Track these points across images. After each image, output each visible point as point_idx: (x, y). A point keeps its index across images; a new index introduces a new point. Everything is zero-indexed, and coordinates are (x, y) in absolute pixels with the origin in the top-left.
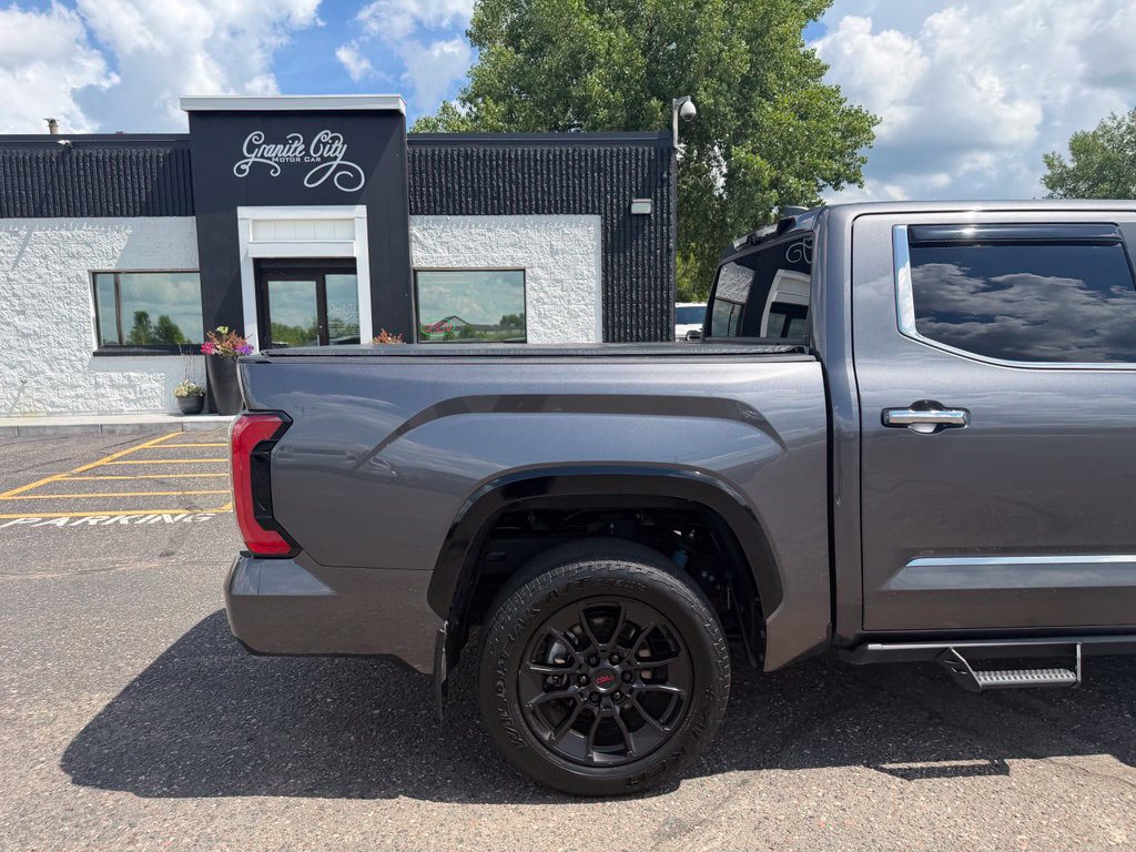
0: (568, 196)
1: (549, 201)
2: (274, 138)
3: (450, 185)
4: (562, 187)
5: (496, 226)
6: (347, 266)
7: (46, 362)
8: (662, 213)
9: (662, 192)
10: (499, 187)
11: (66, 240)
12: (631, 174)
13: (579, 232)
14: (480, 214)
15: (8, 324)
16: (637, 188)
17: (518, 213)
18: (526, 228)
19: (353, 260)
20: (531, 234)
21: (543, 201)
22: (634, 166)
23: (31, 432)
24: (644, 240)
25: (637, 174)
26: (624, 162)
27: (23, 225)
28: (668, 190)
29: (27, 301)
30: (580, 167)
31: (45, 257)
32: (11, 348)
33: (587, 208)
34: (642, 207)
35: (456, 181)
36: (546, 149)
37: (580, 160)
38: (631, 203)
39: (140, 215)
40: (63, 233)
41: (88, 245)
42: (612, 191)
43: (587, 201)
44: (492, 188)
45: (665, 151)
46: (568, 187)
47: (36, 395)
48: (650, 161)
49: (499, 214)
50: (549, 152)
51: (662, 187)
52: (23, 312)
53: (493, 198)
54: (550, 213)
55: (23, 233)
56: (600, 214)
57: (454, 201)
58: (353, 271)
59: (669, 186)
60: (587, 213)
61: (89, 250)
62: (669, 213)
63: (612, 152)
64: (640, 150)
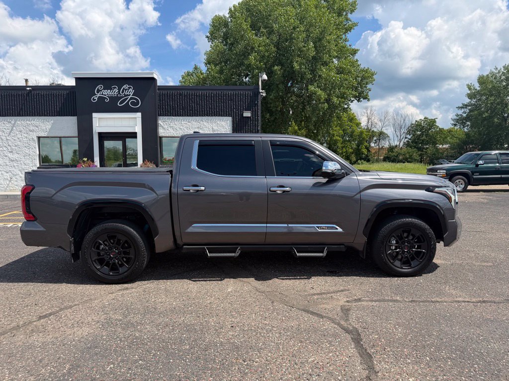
0: (219, 110)
1: (212, 112)
2: (107, 88)
3: (174, 105)
4: (217, 106)
5: (191, 121)
6: (133, 135)
7: (20, 170)
8: (255, 116)
9: (255, 109)
10: (192, 106)
11: (28, 125)
12: (243, 102)
13: (223, 123)
14: (185, 116)
15: (6, 156)
16: (245, 107)
17: (200, 116)
18: (203, 121)
19: (136, 133)
20: (205, 124)
21: (209, 112)
22: (244, 99)
23: (12, 197)
24: (248, 126)
25: (246, 102)
26: (241, 97)
27: (12, 119)
28: (258, 107)
29: (13, 147)
30: (224, 99)
31: (21, 131)
32: (7, 165)
33: (226, 114)
34: (247, 114)
35: (176, 104)
36: (211, 92)
37: (224, 97)
38: (243, 112)
39: (57, 116)
40: (28, 122)
41: (37, 127)
42: (236, 108)
43: (226, 112)
44: (190, 106)
45: (256, 93)
46: (219, 106)
47: (16, 183)
48: (250, 97)
49: (193, 116)
50: (212, 93)
51: (255, 107)
52: (12, 152)
53: (190, 110)
54: (212, 116)
55: (13, 122)
56: (231, 116)
57: (175, 111)
58: (136, 137)
59: (258, 106)
60: (226, 116)
61: (37, 129)
62: (258, 117)
63: (236, 93)
64: (247, 93)
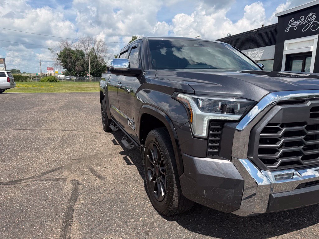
2: (297, 19)
6: (309, 54)
11: (253, 54)
19: (311, 52)
39: (266, 46)
61: (256, 55)
